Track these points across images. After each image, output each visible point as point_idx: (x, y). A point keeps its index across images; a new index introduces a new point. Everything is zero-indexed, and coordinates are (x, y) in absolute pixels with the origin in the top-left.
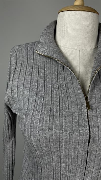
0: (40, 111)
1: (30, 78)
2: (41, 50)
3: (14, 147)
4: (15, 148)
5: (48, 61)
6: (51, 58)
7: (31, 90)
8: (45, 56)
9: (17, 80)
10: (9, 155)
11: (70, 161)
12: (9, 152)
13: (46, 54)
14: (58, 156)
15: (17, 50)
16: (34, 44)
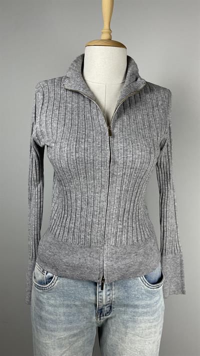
0: (68, 138)
1: (57, 112)
2: (68, 85)
3: (41, 192)
4: (43, 192)
5: (75, 95)
6: (78, 93)
7: (59, 123)
8: (72, 91)
9: (45, 115)
10: (36, 201)
11: (95, 183)
12: (36, 197)
13: (73, 89)
14: (84, 177)
15: (43, 85)
16: (61, 79)
